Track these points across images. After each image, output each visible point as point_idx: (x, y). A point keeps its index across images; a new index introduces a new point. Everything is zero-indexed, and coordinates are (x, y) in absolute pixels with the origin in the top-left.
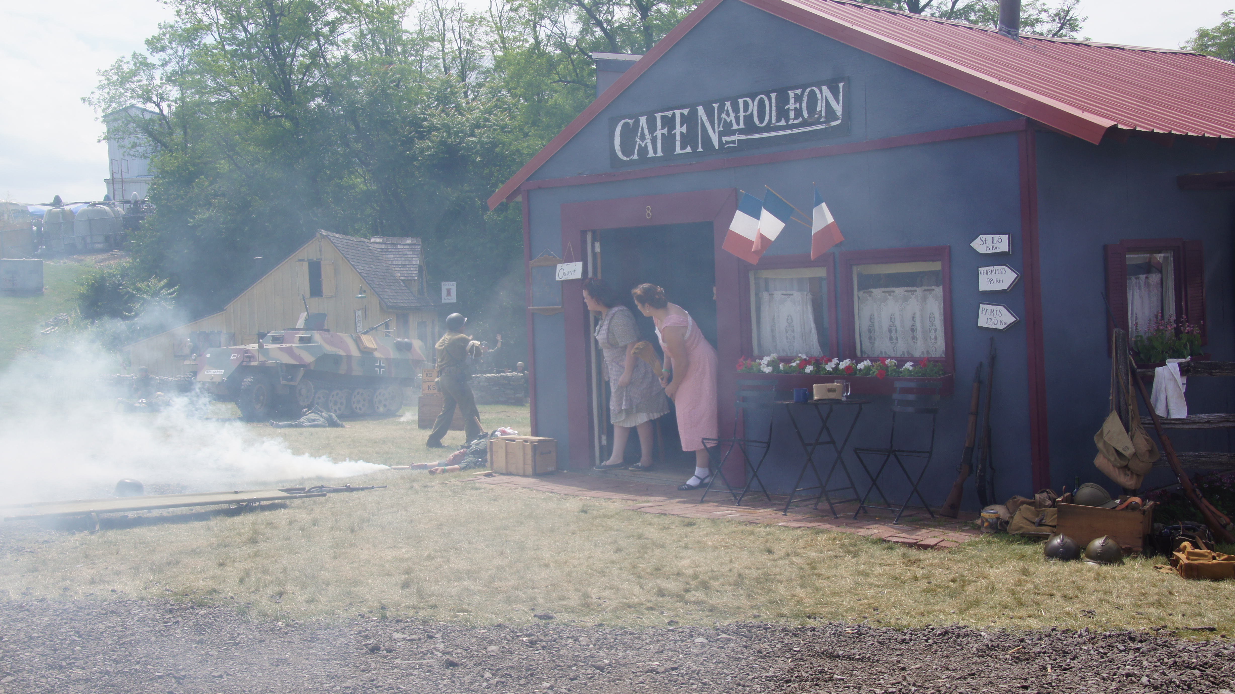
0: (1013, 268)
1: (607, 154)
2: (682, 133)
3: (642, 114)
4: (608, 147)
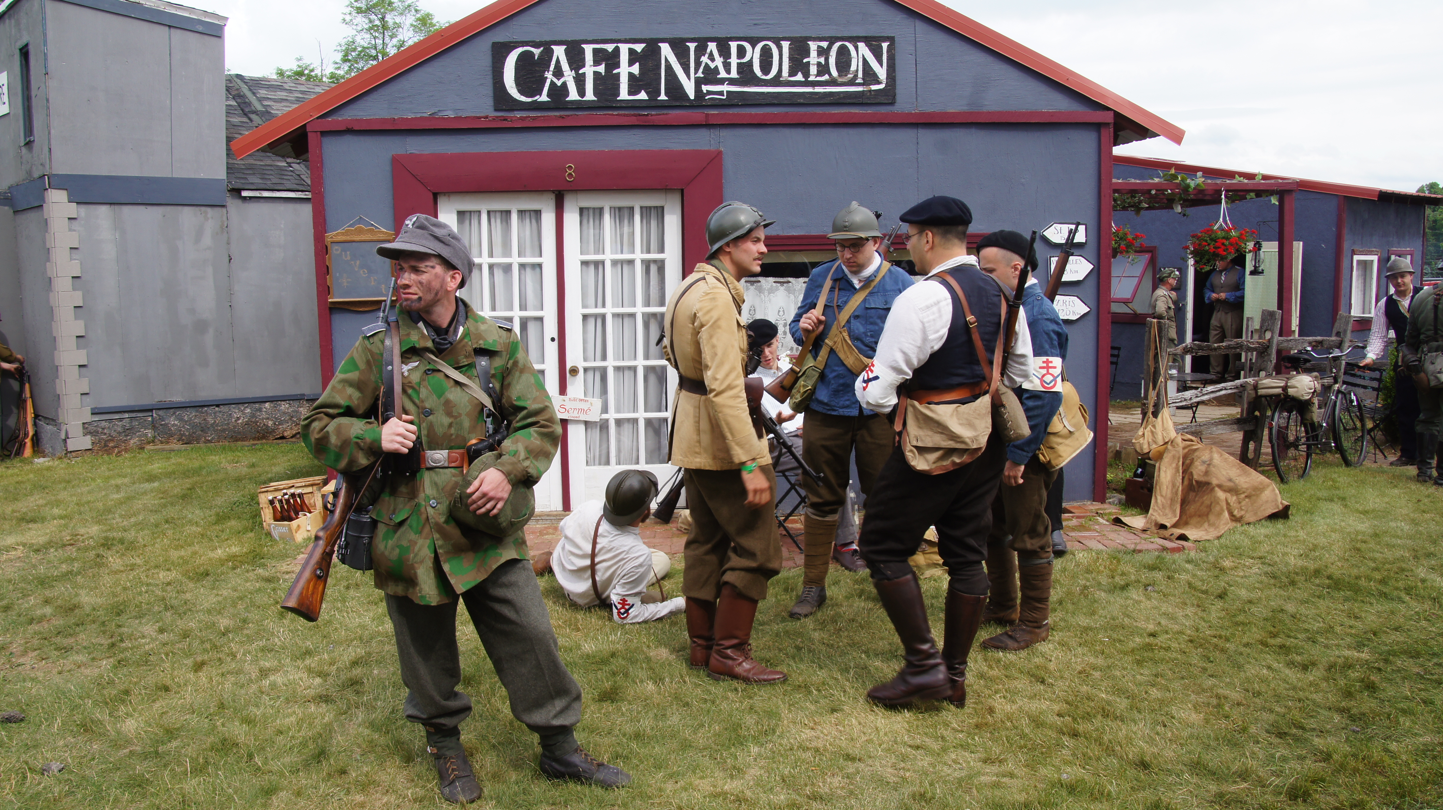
0: (1089, 259)
1: (488, 90)
2: (631, 75)
3: (559, 43)
4: (489, 81)
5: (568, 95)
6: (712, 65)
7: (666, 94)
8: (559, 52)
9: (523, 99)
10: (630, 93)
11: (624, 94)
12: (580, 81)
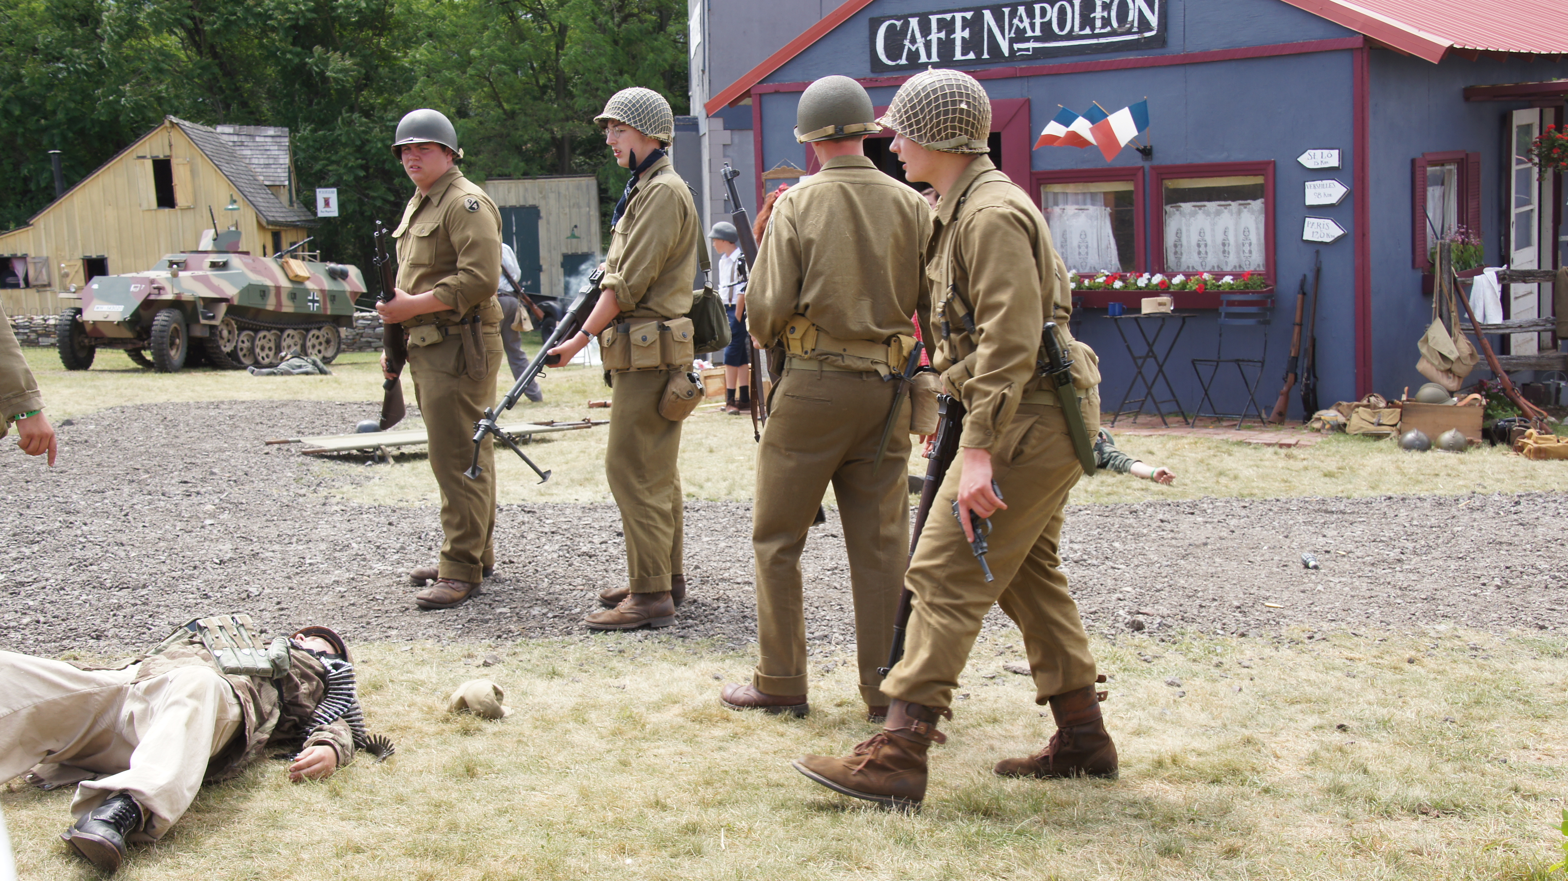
0: (1342, 182)
1: (867, 57)
2: (963, 38)
3: (913, 16)
4: (868, 50)
5: (919, 58)
6: (1021, 27)
7: (988, 54)
8: (914, 22)
9: (890, 63)
10: (963, 54)
11: (958, 56)
12: (928, 45)
